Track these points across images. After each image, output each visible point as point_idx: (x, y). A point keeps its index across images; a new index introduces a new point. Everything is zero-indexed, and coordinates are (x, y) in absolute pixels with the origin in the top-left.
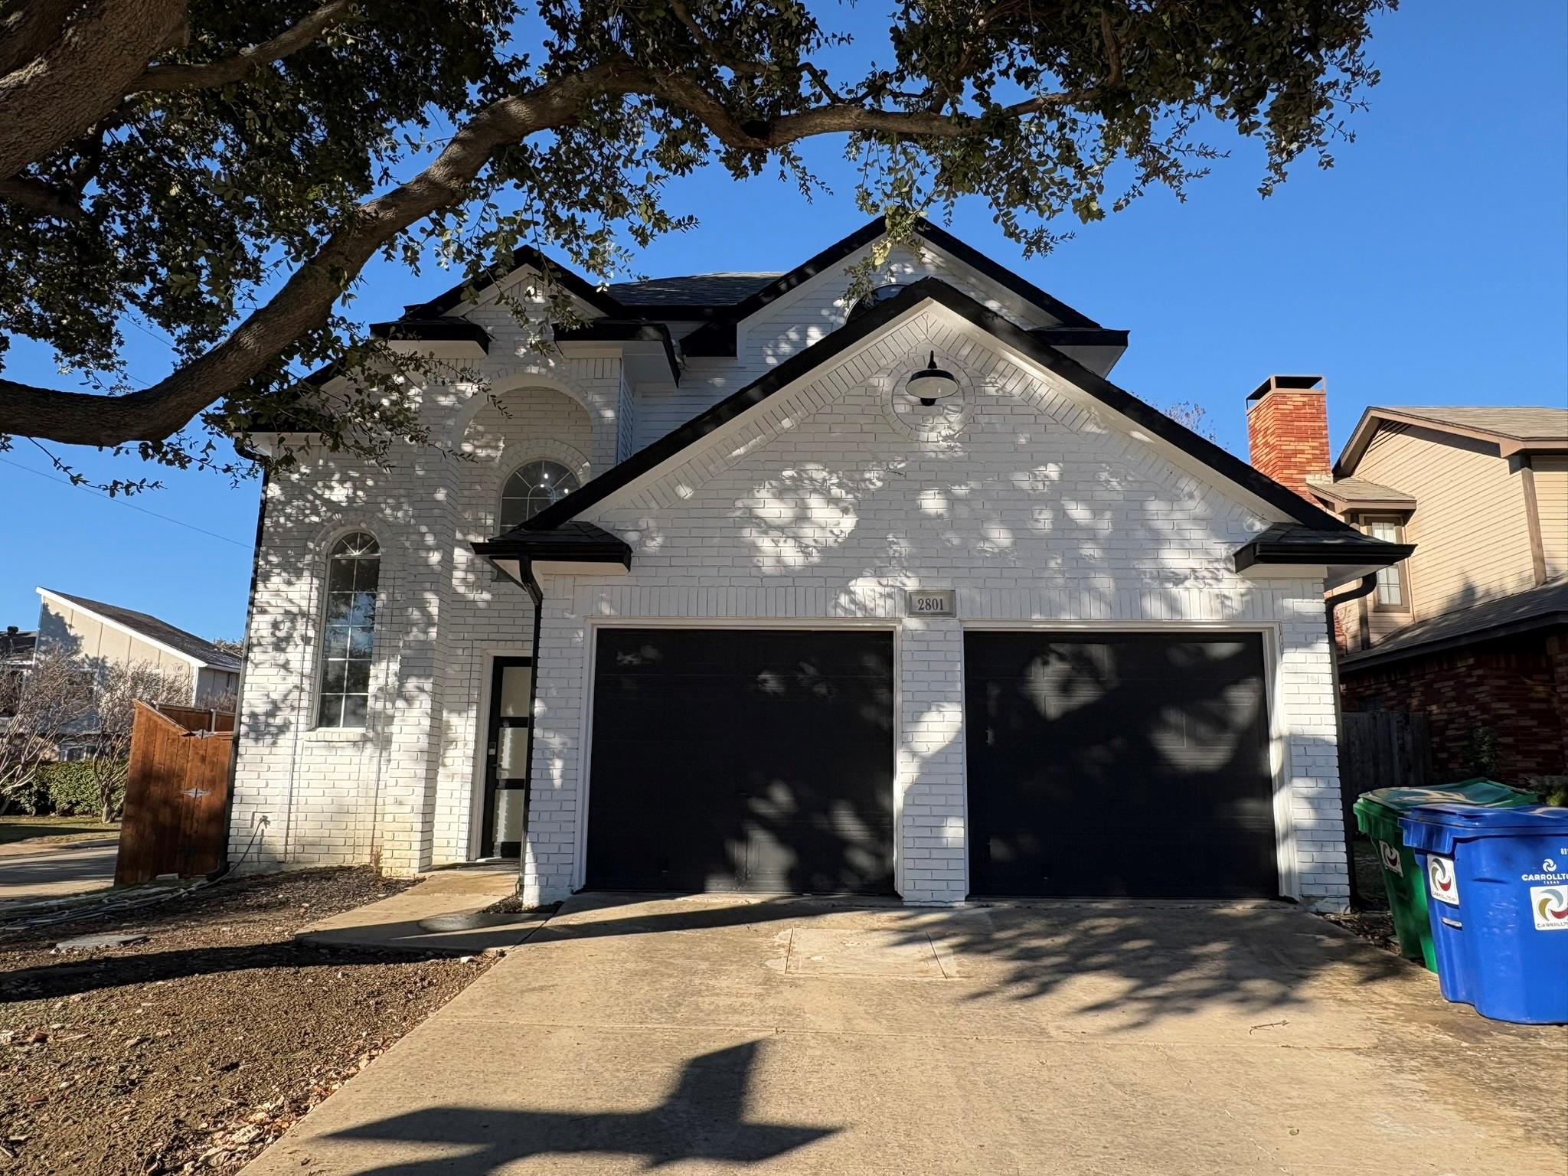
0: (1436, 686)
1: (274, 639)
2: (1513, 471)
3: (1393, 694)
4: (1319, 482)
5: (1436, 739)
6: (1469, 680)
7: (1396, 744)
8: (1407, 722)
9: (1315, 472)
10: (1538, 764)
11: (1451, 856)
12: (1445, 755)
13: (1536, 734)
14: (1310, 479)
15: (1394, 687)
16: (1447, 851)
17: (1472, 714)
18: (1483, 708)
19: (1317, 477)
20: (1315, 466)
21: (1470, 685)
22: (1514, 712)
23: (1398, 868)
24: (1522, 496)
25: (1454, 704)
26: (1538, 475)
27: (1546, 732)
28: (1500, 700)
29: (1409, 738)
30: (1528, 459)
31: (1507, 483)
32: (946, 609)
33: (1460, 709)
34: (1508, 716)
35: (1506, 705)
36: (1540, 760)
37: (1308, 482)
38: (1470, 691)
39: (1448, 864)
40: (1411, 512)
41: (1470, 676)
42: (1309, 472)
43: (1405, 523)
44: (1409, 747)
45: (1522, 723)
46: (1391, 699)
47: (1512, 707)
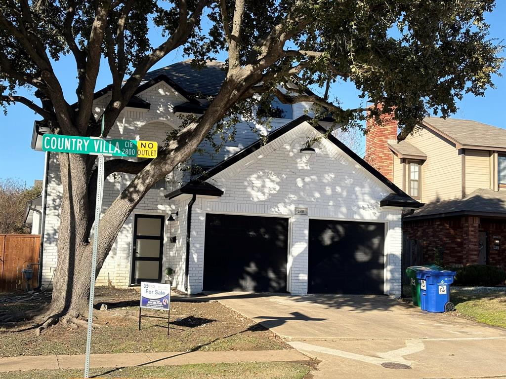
0: (427, 230)
1: (54, 205)
2: (459, 154)
3: (412, 232)
4: (392, 143)
5: (425, 250)
6: (437, 230)
7: (412, 250)
8: (416, 243)
9: (391, 139)
10: (456, 260)
11: (425, 280)
12: (427, 256)
13: (456, 250)
14: (389, 141)
15: (413, 230)
16: (425, 279)
17: (437, 242)
18: (441, 240)
19: (392, 141)
20: (391, 136)
21: (437, 232)
22: (450, 242)
23: (414, 284)
24: (461, 164)
25: (432, 238)
26: (467, 157)
27: (459, 249)
28: (446, 238)
29: (416, 249)
30: (463, 152)
31: (456, 158)
32: (305, 213)
33: (434, 240)
34: (448, 243)
35: (448, 239)
36: (456, 259)
37: (389, 143)
38: (437, 234)
39: (425, 282)
40: (425, 160)
41: (438, 228)
42: (389, 138)
43: (422, 164)
44: (416, 252)
45: (452, 246)
46: (411, 234)
47: (450, 240)
